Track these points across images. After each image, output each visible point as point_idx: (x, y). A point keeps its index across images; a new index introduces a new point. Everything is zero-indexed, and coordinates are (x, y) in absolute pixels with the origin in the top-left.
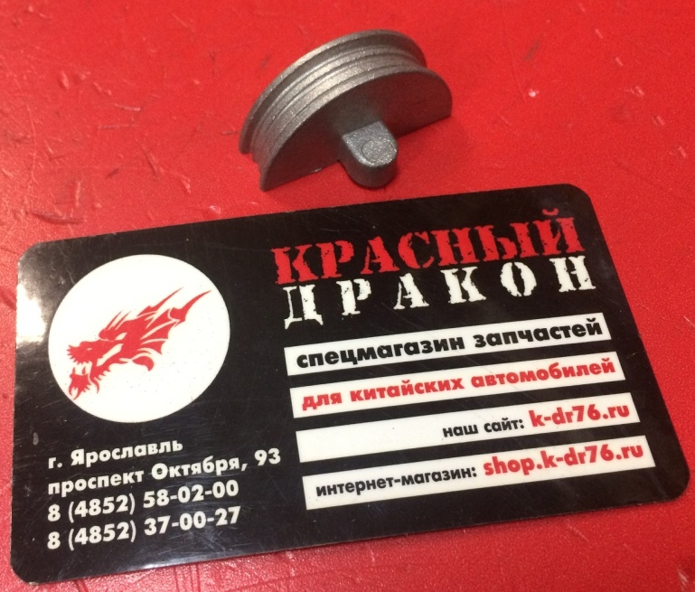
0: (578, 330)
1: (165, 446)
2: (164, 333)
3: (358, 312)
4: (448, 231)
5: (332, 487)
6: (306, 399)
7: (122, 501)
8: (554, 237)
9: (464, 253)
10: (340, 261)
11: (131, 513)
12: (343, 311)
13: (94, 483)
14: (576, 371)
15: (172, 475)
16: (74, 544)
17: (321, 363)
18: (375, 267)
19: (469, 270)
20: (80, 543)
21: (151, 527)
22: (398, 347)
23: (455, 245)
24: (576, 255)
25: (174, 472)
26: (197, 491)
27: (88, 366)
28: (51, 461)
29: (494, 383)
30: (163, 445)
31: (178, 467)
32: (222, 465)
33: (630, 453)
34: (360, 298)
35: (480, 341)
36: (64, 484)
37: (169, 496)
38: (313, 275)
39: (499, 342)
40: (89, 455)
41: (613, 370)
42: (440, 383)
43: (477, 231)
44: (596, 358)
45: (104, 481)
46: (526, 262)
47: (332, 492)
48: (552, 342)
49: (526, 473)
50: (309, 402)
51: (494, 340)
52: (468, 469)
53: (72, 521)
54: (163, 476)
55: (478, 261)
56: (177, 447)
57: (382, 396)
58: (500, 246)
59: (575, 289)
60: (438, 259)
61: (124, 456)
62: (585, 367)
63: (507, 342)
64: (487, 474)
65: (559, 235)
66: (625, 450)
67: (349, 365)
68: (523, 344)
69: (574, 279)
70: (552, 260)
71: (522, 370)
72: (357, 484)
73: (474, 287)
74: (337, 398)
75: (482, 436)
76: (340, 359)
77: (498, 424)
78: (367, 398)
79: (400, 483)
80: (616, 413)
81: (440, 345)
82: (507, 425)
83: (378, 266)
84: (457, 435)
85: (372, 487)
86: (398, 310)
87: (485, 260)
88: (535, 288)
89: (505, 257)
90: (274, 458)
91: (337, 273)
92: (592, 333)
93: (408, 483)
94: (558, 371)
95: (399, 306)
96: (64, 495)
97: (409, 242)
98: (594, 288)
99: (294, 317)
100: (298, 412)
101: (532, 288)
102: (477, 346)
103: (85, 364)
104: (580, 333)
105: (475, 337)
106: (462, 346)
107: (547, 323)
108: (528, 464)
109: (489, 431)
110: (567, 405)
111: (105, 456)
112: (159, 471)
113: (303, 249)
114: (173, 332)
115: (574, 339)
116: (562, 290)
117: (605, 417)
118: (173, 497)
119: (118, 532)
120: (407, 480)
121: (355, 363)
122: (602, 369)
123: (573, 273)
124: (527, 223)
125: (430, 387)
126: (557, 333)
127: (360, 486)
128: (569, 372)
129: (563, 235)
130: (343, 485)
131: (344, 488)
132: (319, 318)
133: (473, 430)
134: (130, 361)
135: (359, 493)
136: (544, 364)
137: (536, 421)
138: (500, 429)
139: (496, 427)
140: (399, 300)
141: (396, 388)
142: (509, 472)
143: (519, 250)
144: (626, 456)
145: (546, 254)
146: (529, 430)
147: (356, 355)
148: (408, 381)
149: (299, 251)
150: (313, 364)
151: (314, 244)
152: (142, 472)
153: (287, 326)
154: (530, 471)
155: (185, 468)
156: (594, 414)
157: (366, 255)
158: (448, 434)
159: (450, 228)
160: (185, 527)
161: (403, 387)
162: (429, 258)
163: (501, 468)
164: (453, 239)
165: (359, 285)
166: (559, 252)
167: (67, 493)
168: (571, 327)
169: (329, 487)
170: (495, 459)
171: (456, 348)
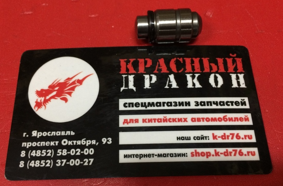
0: (237, 103)
1: (68, 133)
2: (73, 89)
3: (150, 88)
4: (191, 59)
5: (130, 155)
6: (125, 120)
7: (49, 152)
8: (233, 65)
9: (196, 68)
10: (146, 67)
11: (52, 157)
12: (144, 87)
13: (39, 144)
14: (234, 119)
15: (69, 144)
16: (29, 166)
17: (133, 106)
18: (160, 70)
19: (197, 75)
20: (31, 166)
21: (58, 163)
22: (164, 103)
23: (193, 65)
24: (241, 73)
25: (70, 143)
26: (78, 151)
27: (43, 99)
28: (25, 134)
29: (200, 121)
30: (67, 132)
31: (72, 141)
32: (89, 142)
33: (250, 154)
34: (152, 82)
35: (197, 104)
36: (28, 143)
37: (67, 152)
38: (134, 71)
39: (204, 105)
40: (39, 133)
41: (248, 121)
42: (178, 119)
43: (202, 60)
44: (242, 115)
45: (43, 144)
46: (221, 74)
47: (130, 157)
48: (226, 107)
49: (207, 157)
50: (126, 121)
51: (203, 104)
52: (184, 154)
53: (29, 157)
54: (66, 144)
55: (201, 72)
56: (73, 133)
57: (155, 122)
58: (211, 68)
59: (238, 87)
60: (185, 69)
61: (52, 135)
62: (237, 118)
63: (208, 105)
64: (192, 156)
65: (235, 65)
66: (248, 152)
67: (144, 108)
68: (214, 107)
69: (238, 83)
70: (231, 74)
71: (212, 117)
72: (140, 155)
73: (198, 82)
74: (137, 121)
75: (192, 141)
76: (140, 105)
77: (199, 137)
78: (149, 122)
79: (157, 156)
80: (247, 138)
81: (181, 104)
82: (202, 138)
83: (161, 70)
84: (182, 140)
85: (145, 157)
86: (166, 88)
87: (204, 72)
89: (212, 71)
90: (109, 142)
91: (144, 71)
92: (242, 105)
93: (160, 157)
94: (226, 119)
96: (28, 147)
97: (175, 61)
98: (246, 87)
99: (125, 87)
100: (121, 125)
101: (221, 85)
102: (195, 105)
103: (42, 98)
104: (237, 104)
105: (195, 102)
106: (189, 105)
107: (225, 99)
108: (209, 154)
109: (195, 140)
110: (228, 132)
111: (45, 134)
112: (65, 142)
113: (132, 60)
114: (76, 89)
115: (235, 107)
116: (233, 87)
117: (243, 139)
118: (69, 153)
120: (159, 155)
121: (146, 108)
122: (244, 120)
123: (238, 80)
124: (223, 59)
125: (174, 120)
126: (228, 103)
127: (141, 156)
128: (231, 119)
129: (236, 64)
130: (134, 155)
131: (135, 156)
132: (134, 89)
133: (189, 139)
134: (59, 98)
135: (140, 159)
136: (221, 115)
137: (215, 137)
138: (199, 139)
139: (198, 138)
140: (167, 84)
141: (161, 119)
142: (201, 157)
143: (218, 69)
144: (248, 155)
145: (228, 72)
146: (211, 141)
147: (147, 104)
148: (166, 117)
149: (130, 61)
150: (129, 106)
151: (137, 59)
152: (58, 142)
153: (121, 91)
154: (209, 157)
155: (75, 142)
156: (238, 137)
157: (156, 65)
158: (179, 139)
159: (192, 58)
160: (71, 165)
161: (163, 119)
162: (182, 69)
163: (197, 154)
164: (192, 62)
165: (152, 77)
166: (234, 72)
167: (29, 147)
168: (234, 102)
169: (129, 155)
170: (196, 151)
171: (187, 106)
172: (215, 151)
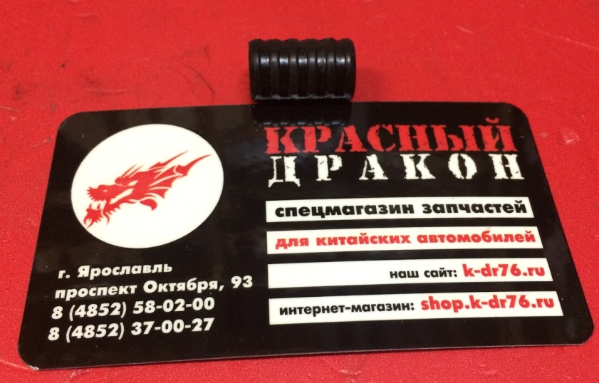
0: (507, 208)
2: (168, 183)
3: (330, 179)
4: (409, 126)
5: (293, 309)
6: (279, 241)
7: (116, 307)
8: (494, 138)
9: (420, 143)
10: (320, 141)
11: (122, 317)
12: (318, 177)
13: (94, 292)
14: (503, 238)
15: (160, 290)
16: (71, 338)
17: (295, 214)
18: (347, 147)
19: (423, 156)
20: (76, 337)
21: (136, 328)
22: (359, 208)
23: (414, 137)
24: (511, 153)
25: (162, 288)
26: (180, 303)
27: (102, 203)
28: (62, 273)
29: (436, 241)
30: (156, 266)
31: (166, 285)
32: (203, 285)
33: (543, 304)
35: (427, 209)
36: (69, 291)
37: (155, 306)
38: (296, 149)
39: (442, 211)
40: (93, 270)
41: (534, 240)
42: (391, 237)
43: (432, 129)
44: (521, 230)
45: (103, 291)
46: (471, 154)
47: (293, 313)
48: (485, 215)
49: (456, 311)
50: (281, 243)
51: (439, 209)
52: (408, 304)
53: (71, 319)
54: (152, 290)
55: (431, 150)
56: (168, 269)
57: (343, 243)
58: (450, 143)
59: (507, 178)
60: (399, 146)
61: (122, 273)
62: (511, 236)
63: (449, 211)
64: (423, 309)
65: (497, 137)
66: (539, 301)
67: (318, 218)
68: (462, 214)
69: (508, 171)
70: (491, 155)
71: (459, 234)
72: (314, 308)
73: (427, 169)
74: (305, 242)
75: (422, 280)
76: (311, 213)
77: (436, 272)
78: (330, 244)
79: (350, 310)
80: (534, 272)
81: (395, 209)
82: (443, 273)
83: (350, 147)
84: (401, 277)
85: (326, 311)
86: (362, 180)
87: (437, 150)
88: (475, 174)
90: (247, 283)
91: (316, 149)
92: (518, 211)
93: (357, 311)
94: (489, 237)
95: (363, 178)
96: (68, 299)
97: (377, 132)
98: (523, 178)
99: (277, 179)
100: (271, 250)
101: (473, 174)
102: (424, 212)
103: (100, 202)
104: (509, 210)
105: (424, 205)
106: (412, 212)
107: (483, 201)
108: (458, 304)
109: (428, 276)
110: (494, 262)
111: (106, 272)
112: (150, 287)
113: (290, 129)
114: (176, 183)
115: (503, 215)
116: (497, 178)
117: (525, 274)
118: (159, 307)
119: (109, 331)
120: (355, 309)
121: (323, 217)
122: (525, 239)
123: (507, 166)
124: (473, 127)
125: (383, 240)
126: (491, 208)
127: (317, 310)
128: (498, 238)
129: (500, 136)
130: (302, 308)
131: (303, 310)
132: (297, 182)
133: (415, 275)
134: (138, 202)
135: (315, 315)
136: (479, 230)
137: (468, 272)
138: (437, 276)
139: (434, 274)
140: (364, 173)
141: (355, 238)
142: (442, 309)
143: (465, 145)
144: (540, 306)
145: (486, 150)
146: (461, 278)
147: (324, 211)
148: (365, 234)
149: (286, 131)
150: (288, 215)
151: (300, 127)
152: (136, 287)
153: (270, 185)
154: (459, 310)
155: (172, 286)
156: (516, 272)
157: (341, 138)
158: (394, 276)
159: (411, 125)
160: (165, 331)
161: (360, 238)
162: (392, 145)
163: (435, 305)
164: (413, 132)
165: (332, 159)
166: (497, 150)
167: (71, 298)
168: (502, 205)
169: (290, 309)
170: (431, 298)
171: (407, 212)
172: (471, 298)
